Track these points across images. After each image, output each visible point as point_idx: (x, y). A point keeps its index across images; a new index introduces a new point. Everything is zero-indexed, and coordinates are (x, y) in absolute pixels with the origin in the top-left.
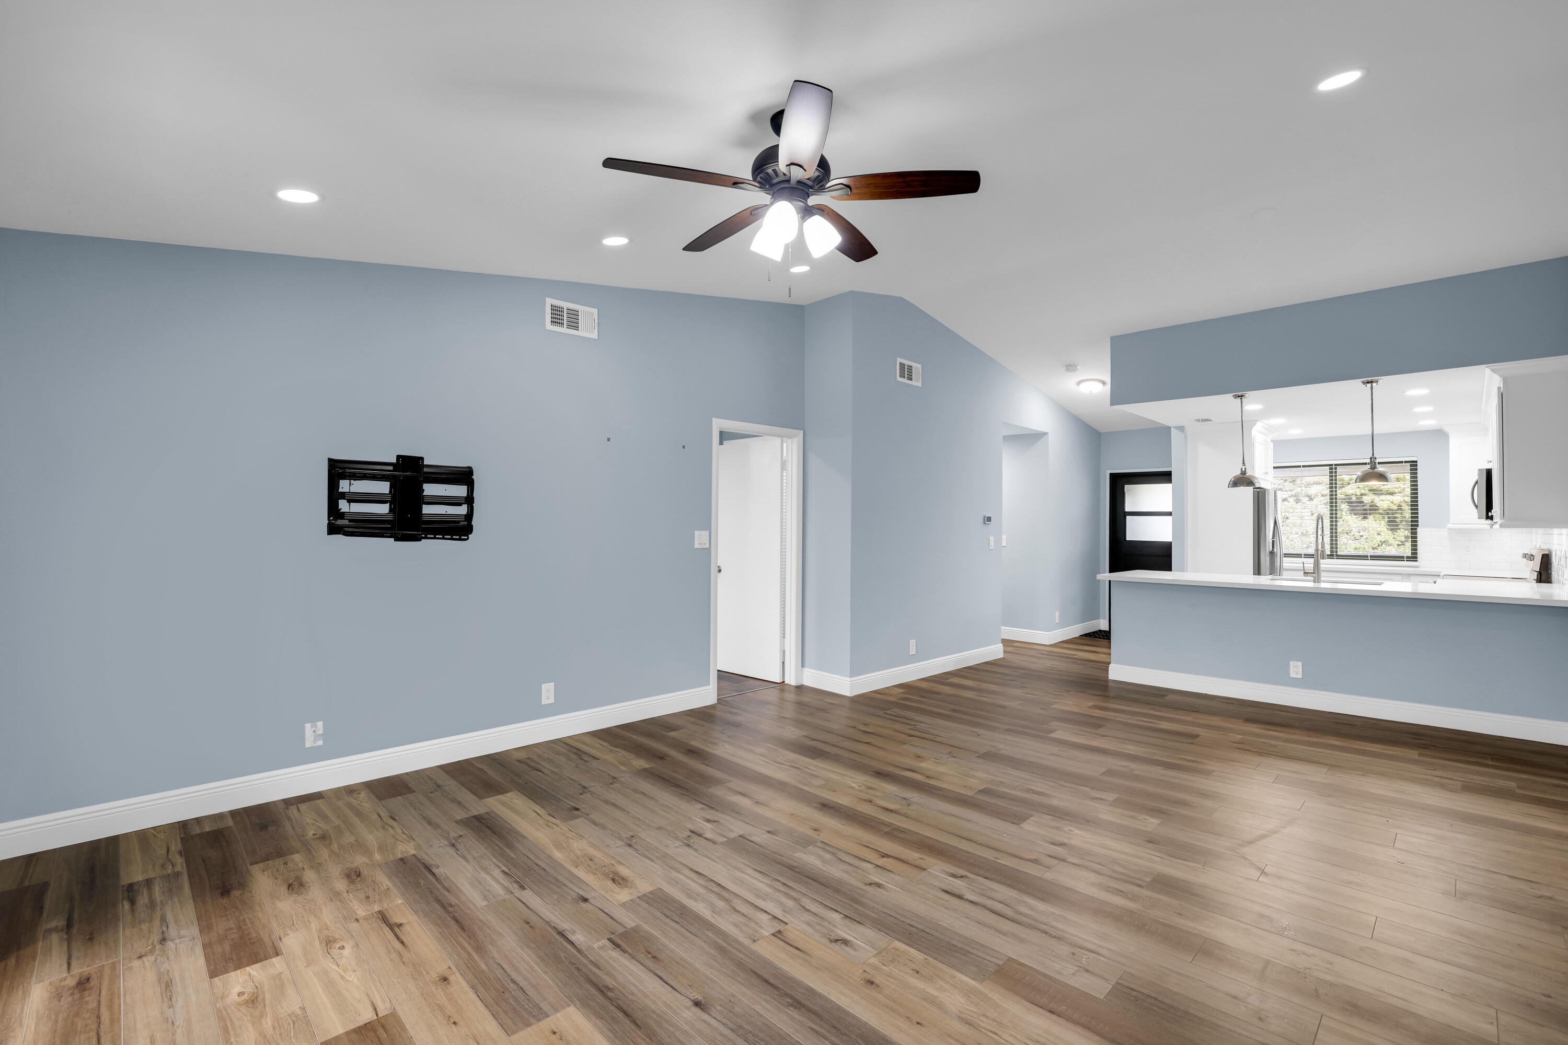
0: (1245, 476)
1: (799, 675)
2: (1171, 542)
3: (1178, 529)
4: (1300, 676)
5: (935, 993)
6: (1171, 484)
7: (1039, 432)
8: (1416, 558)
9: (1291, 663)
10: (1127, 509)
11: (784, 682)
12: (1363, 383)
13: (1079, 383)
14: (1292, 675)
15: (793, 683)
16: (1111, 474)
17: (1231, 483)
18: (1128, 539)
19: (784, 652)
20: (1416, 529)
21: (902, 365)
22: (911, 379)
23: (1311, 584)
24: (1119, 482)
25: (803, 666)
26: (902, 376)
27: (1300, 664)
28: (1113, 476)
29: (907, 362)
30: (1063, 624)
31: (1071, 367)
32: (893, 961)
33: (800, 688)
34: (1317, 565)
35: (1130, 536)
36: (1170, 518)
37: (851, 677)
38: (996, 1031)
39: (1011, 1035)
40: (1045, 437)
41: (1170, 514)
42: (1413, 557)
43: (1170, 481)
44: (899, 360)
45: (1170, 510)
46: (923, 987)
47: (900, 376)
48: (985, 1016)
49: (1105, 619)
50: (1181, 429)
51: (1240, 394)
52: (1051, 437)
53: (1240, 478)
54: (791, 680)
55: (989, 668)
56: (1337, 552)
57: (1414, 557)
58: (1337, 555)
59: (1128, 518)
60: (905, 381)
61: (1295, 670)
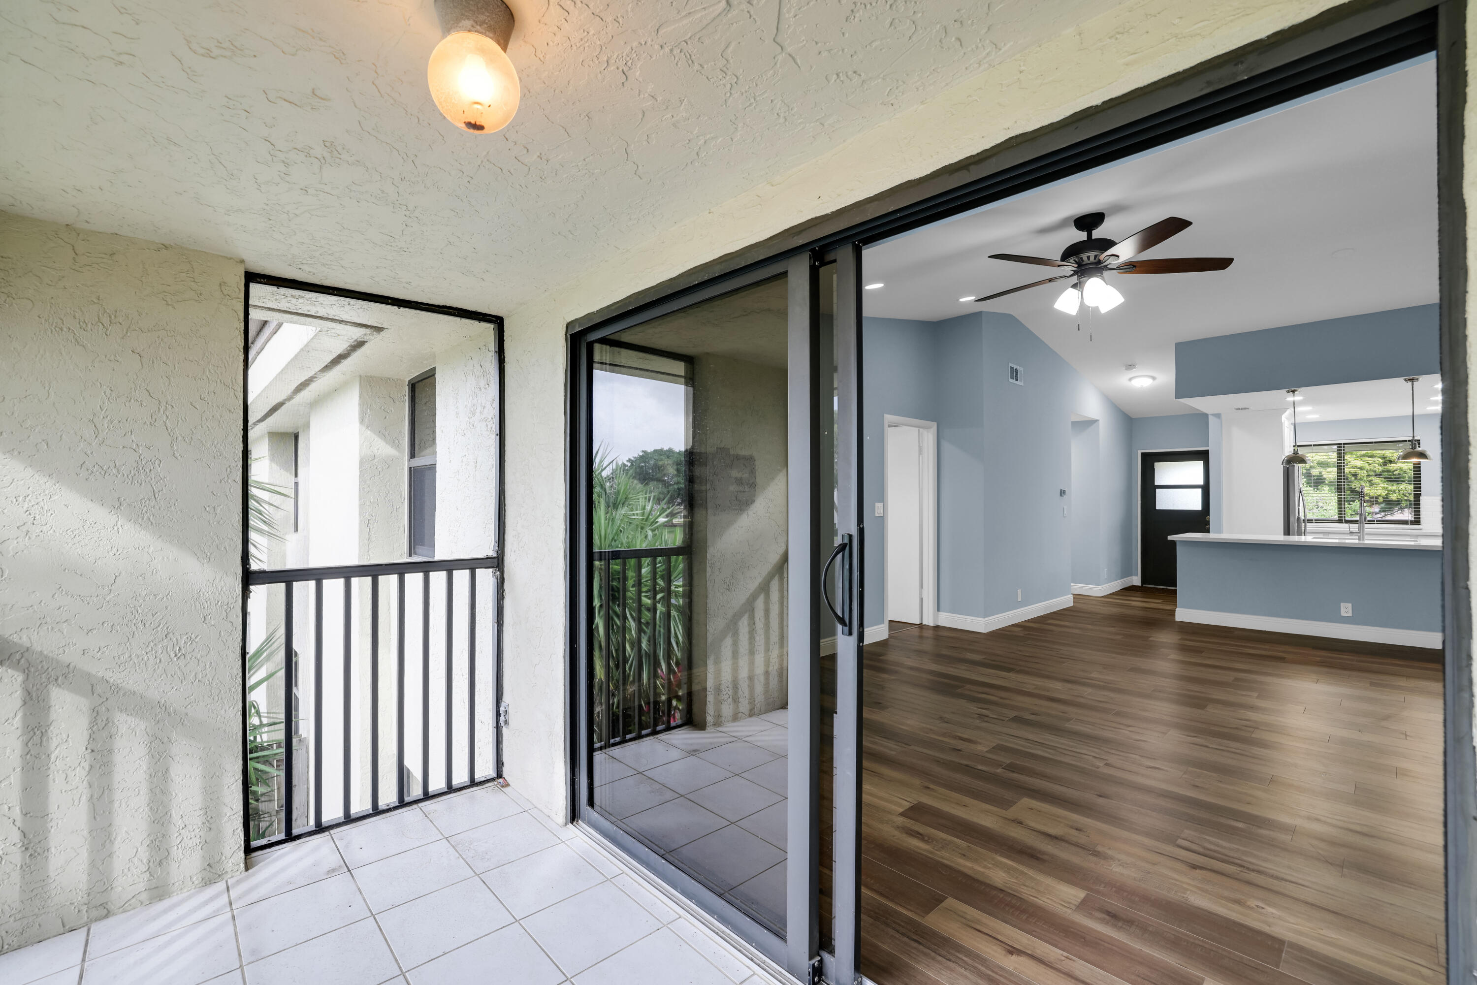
0: (1297, 455)
1: (936, 618)
2: (1204, 510)
4: (1350, 614)
5: (982, 870)
7: (1091, 419)
8: (1420, 522)
9: (1342, 604)
10: (1156, 484)
11: (922, 624)
12: (1405, 380)
13: (1130, 379)
14: (1343, 614)
15: (931, 624)
16: (1143, 454)
18: (1157, 508)
19: (921, 600)
20: (1419, 498)
21: (1012, 368)
22: (1017, 380)
23: (1357, 541)
24: (1149, 461)
25: (938, 610)
26: (1012, 378)
27: (1350, 605)
28: (1144, 455)
29: (1015, 367)
30: (1109, 580)
31: (1130, 367)
32: (943, 848)
33: (937, 628)
34: (1361, 529)
35: (1161, 506)
37: (984, 618)
38: (1036, 896)
39: (1048, 898)
40: (1095, 425)
42: (1415, 521)
44: (1011, 365)
46: (971, 865)
47: (1011, 378)
48: (1025, 885)
49: (1137, 576)
50: (1218, 416)
51: (1293, 389)
52: (1101, 422)
54: (929, 621)
55: (1066, 613)
56: (1345, 517)
57: (1417, 521)
58: (1345, 520)
59: (1157, 490)
60: (1014, 381)
61: (1346, 610)
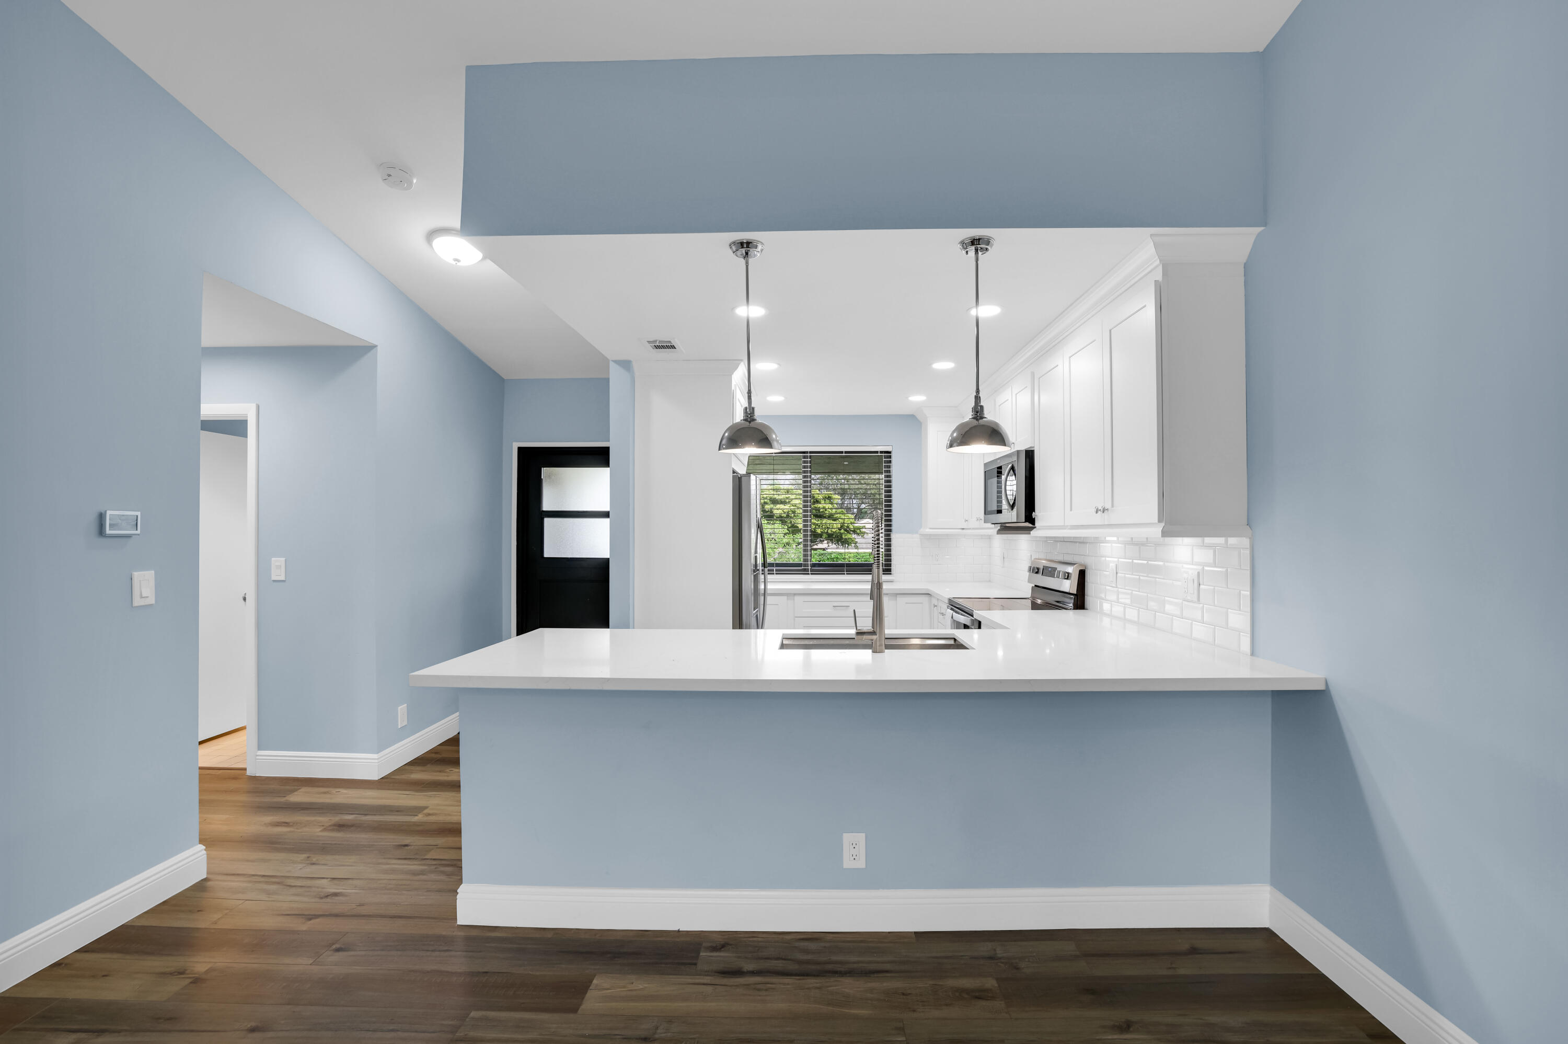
0: (752, 424)
2: (608, 559)
3: (619, 538)
6: (609, 469)
7: (356, 343)
8: (890, 570)
9: (843, 834)
10: (546, 506)
13: (428, 236)
14: (848, 863)
16: (521, 450)
17: (724, 442)
18: (546, 555)
24: (532, 462)
27: (859, 837)
28: (523, 453)
35: (551, 550)
36: (606, 521)
40: (371, 356)
41: (606, 515)
43: (606, 463)
45: (606, 508)
50: (626, 365)
52: (383, 356)
53: (743, 428)
59: (547, 521)
61: (851, 850)
